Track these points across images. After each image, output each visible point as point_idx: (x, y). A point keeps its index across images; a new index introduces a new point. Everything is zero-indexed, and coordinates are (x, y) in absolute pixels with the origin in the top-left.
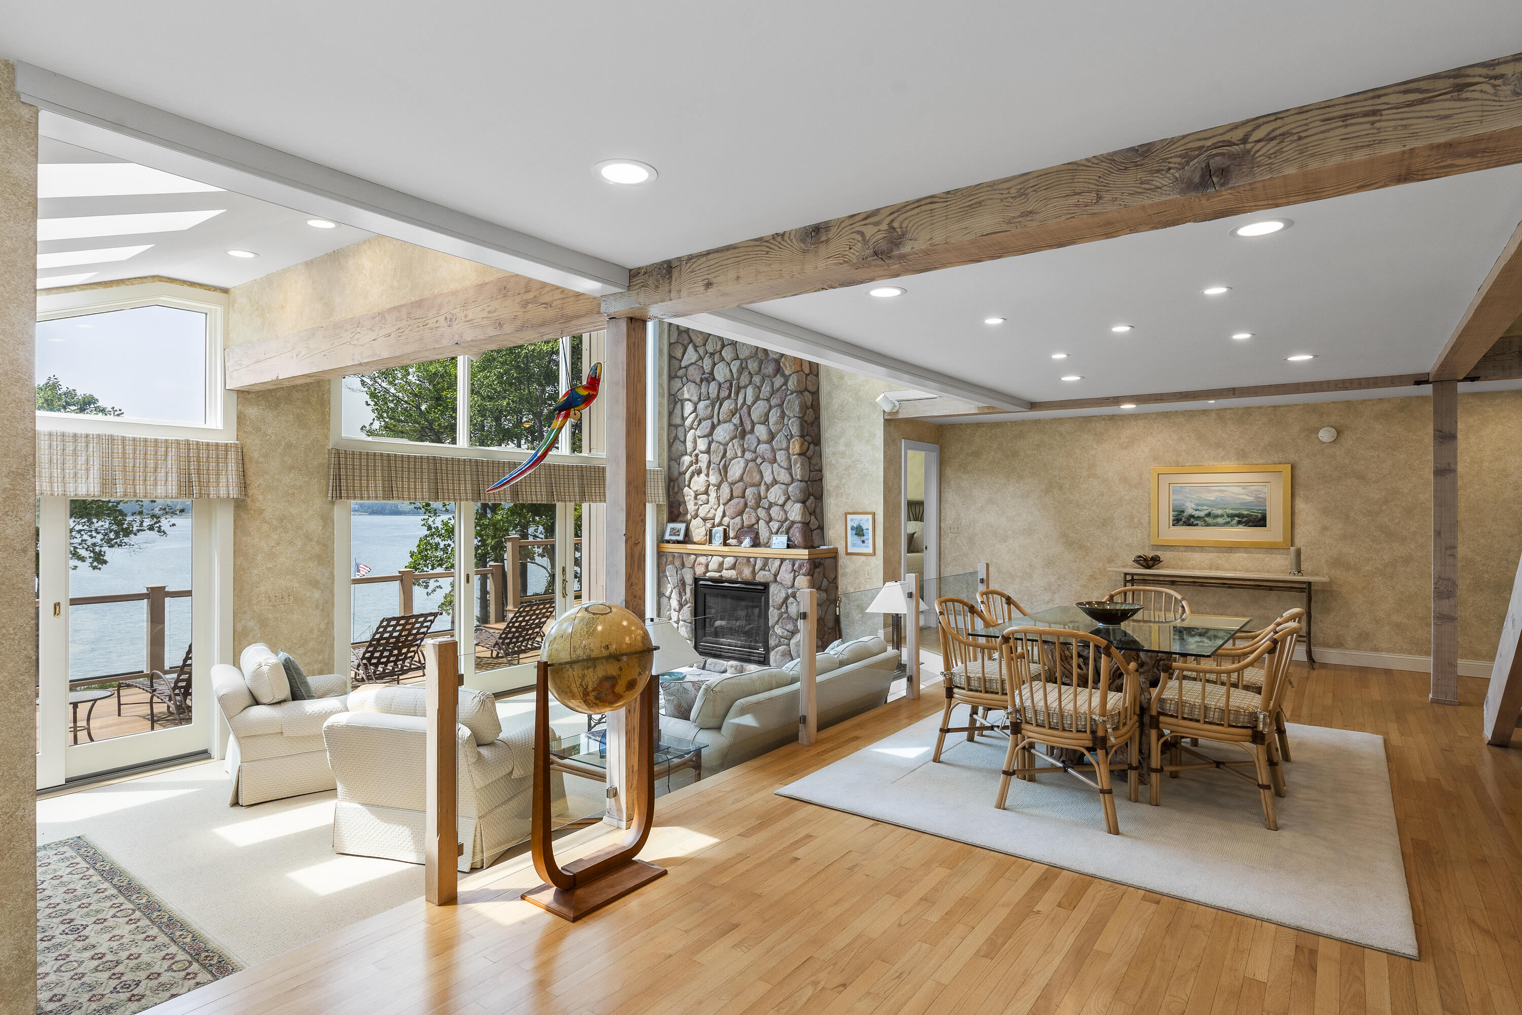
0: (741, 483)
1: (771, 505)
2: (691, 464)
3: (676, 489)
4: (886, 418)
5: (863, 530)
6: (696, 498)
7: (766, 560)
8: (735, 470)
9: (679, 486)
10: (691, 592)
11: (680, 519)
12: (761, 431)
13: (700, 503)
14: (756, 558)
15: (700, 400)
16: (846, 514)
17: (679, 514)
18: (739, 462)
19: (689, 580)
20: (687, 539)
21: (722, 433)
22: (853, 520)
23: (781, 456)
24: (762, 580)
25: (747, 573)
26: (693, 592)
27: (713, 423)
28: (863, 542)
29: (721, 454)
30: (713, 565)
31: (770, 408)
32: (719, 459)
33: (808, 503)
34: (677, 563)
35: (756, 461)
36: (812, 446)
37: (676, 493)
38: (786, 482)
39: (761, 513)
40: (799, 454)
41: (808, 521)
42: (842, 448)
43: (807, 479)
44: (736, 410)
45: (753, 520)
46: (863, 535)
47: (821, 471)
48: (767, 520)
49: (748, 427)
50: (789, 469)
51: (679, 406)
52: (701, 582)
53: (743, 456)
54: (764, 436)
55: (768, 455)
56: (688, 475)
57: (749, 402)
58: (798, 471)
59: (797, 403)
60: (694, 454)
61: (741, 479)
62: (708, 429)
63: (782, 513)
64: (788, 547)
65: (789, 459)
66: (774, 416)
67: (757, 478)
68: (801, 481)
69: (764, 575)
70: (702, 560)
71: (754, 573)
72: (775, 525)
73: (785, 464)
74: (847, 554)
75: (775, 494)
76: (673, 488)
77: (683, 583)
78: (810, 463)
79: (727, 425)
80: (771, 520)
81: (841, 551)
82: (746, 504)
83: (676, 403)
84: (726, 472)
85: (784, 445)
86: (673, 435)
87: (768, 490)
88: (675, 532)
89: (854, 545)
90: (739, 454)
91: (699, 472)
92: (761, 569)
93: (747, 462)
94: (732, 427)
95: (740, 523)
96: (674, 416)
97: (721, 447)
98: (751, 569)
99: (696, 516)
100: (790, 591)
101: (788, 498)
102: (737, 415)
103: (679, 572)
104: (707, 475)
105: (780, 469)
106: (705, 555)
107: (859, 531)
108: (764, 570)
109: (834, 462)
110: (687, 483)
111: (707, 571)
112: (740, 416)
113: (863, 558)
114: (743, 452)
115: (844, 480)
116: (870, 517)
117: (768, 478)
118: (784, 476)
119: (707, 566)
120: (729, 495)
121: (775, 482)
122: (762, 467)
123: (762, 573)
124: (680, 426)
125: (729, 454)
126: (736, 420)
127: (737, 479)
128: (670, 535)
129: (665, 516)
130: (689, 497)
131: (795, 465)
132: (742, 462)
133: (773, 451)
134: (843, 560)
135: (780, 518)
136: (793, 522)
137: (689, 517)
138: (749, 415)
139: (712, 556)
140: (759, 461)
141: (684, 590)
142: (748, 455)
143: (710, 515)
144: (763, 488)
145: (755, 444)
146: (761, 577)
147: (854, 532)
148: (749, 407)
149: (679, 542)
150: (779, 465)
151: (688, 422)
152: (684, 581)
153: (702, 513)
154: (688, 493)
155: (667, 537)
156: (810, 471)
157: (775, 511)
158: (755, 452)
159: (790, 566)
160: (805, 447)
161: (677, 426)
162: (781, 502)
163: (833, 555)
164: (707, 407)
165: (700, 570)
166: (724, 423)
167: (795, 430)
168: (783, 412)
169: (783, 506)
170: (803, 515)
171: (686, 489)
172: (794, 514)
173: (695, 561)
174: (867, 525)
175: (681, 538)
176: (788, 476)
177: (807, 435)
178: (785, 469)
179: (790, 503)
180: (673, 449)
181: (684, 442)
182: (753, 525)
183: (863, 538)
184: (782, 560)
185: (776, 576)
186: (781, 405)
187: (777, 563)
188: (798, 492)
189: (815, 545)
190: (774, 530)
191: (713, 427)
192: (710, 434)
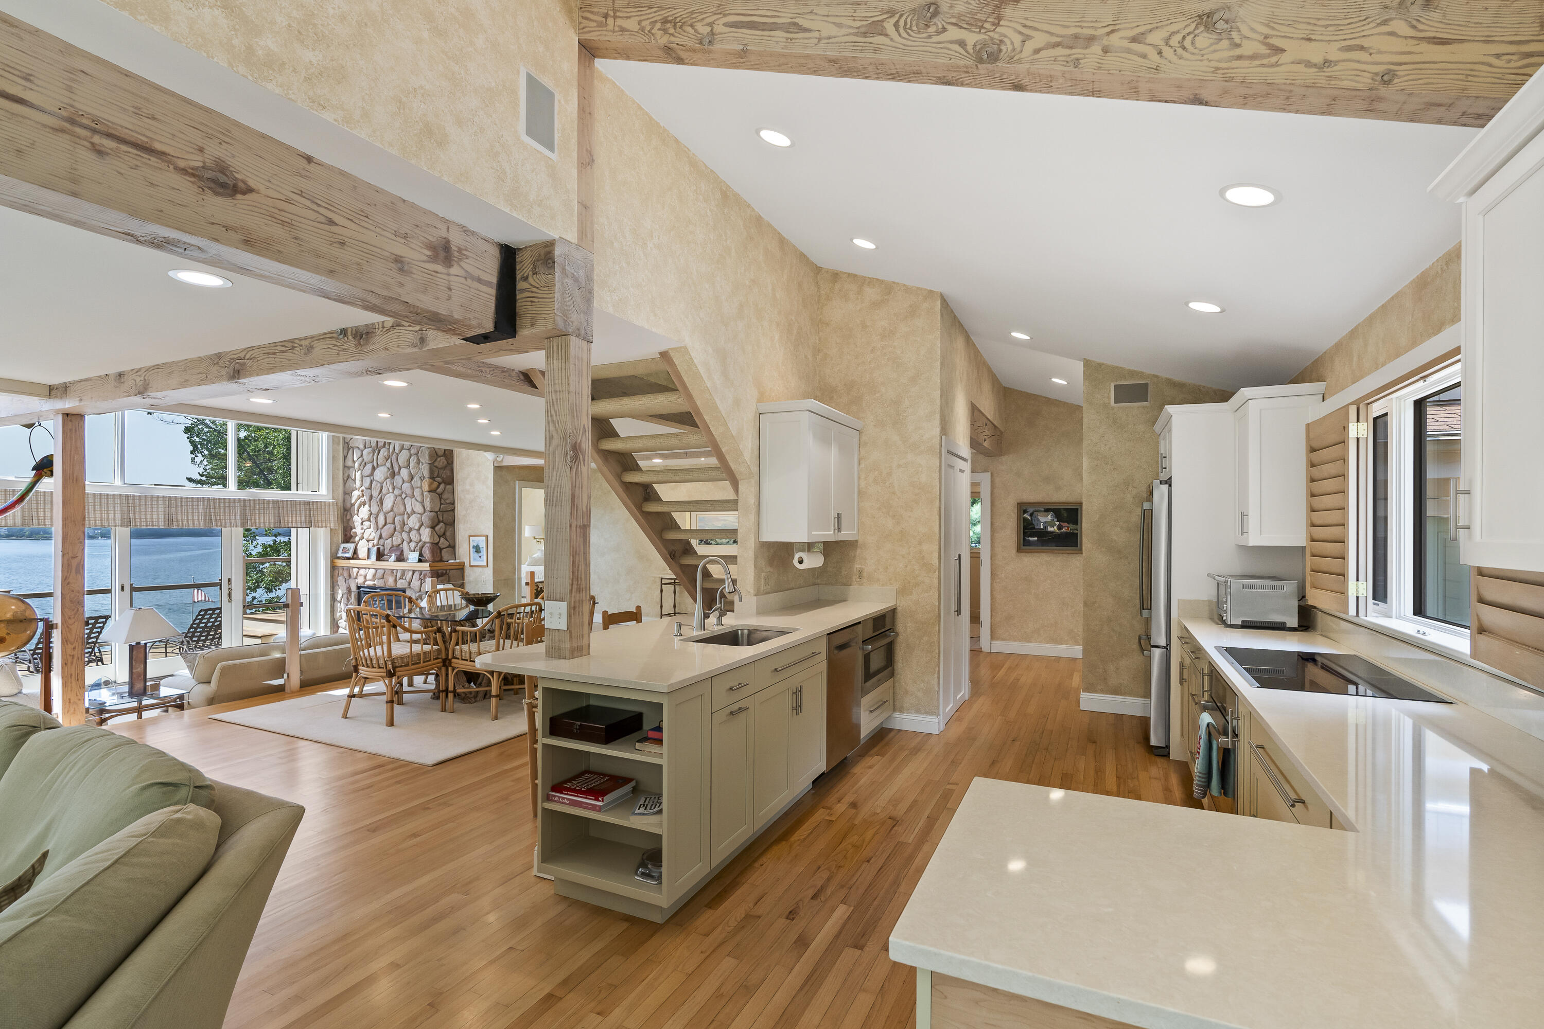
0: (392, 513)
1: (411, 529)
2: (359, 498)
3: (348, 517)
4: (495, 465)
5: (480, 548)
6: (362, 524)
7: (404, 571)
8: (388, 503)
9: (351, 514)
10: (355, 597)
11: (352, 540)
12: (404, 472)
13: (365, 528)
14: (397, 570)
15: (365, 448)
16: (470, 536)
17: (351, 537)
18: (390, 497)
19: (354, 588)
20: (355, 556)
21: (380, 474)
22: (475, 541)
23: (417, 492)
24: (401, 587)
25: (390, 582)
26: (357, 597)
27: (373, 466)
28: (480, 557)
29: (379, 490)
30: (369, 577)
31: (411, 456)
32: (378, 494)
33: (437, 528)
34: (346, 575)
35: (401, 498)
36: (442, 486)
37: (349, 520)
38: (420, 512)
39: (405, 535)
40: (429, 491)
41: (437, 542)
42: (468, 487)
43: (437, 509)
44: (389, 457)
45: (400, 542)
46: (480, 552)
47: (453, 504)
48: (408, 541)
49: (396, 470)
50: (422, 503)
51: (351, 450)
52: (362, 589)
53: (393, 493)
54: (406, 478)
55: (409, 492)
56: (356, 506)
57: (397, 451)
58: (428, 503)
59: (427, 453)
60: (360, 490)
61: (392, 510)
62: (370, 471)
63: (417, 535)
64: (420, 561)
65: (422, 494)
66: (413, 461)
67: (402, 508)
68: (431, 512)
69: (402, 583)
70: (362, 572)
71: (396, 581)
72: (413, 545)
73: (419, 499)
74: (471, 566)
75: (413, 522)
76: (346, 516)
77: (349, 589)
78: (440, 499)
79: (382, 468)
80: (411, 541)
81: (467, 564)
82: (395, 529)
83: (349, 449)
84: (382, 504)
85: (419, 485)
86: (347, 475)
87: (409, 517)
88: (345, 550)
89: (475, 559)
90: (391, 491)
91: (364, 504)
92: (400, 579)
93: (396, 497)
94: (386, 469)
95: (390, 543)
96: (346, 460)
97: (379, 485)
98: (394, 578)
99: (362, 538)
100: (417, 594)
101: (422, 524)
102: (389, 460)
103: (347, 582)
104: (370, 506)
105: (416, 502)
106: (365, 568)
107: (477, 549)
108: (402, 579)
109: (463, 497)
110: (356, 512)
111: (366, 580)
112: (391, 461)
113: (480, 569)
114: (394, 489)
115: (468, 511)
116: (484, 538)
117: (409, 510)
118: (418, 508)
119: (365, 577)
120: (384, 522)
121: (413, 512)
122: (406, 501)
123: (401, 581)
124: (352, 467)
125: (384, 491)
126: (388, 464)
127: (389, 510)
128: (342, 553)
129: (340, 537)
130: (357, 523)
131: (426, 499)
132: (392, 497)
133: (412, 488)
134: (468, 571)
135: (415, 540)
136: (425, 543)
137: (357, 539)
138: (397, 461)
139: (369, 568)
140: (404, 496)
141: (350, 596)
142: (397, 492)
143: (371, 537)
144: (406, 516)
145: (401, 483)
146: (401, 584)
147: (475, 550)
148: (398, 455)
149: (349, 558)
150: (416, 499)
151: (356, 465)
152: (350, 589)
153: (366, 536)
154: (357, 520)
155: (340, 554)
156: (441, 504)
157: (413, 535)
158: (401, 489)
159: (418, 576)
160: (436, 484)
161: (349, 468)
162: (417, 527)
163: (461, 567)
164: (369, 453)
165: (360, 580)
166: (381, 466)
167: (426, 473)
168: (418, 459)
169: (419, 530)
170: (432, 536)
171: (355, 517)
172: (425, 537)
173: (358, 572)
174: (483, 545)
175: (349, 555)
176: (421, 508)
177: (438, 476)
178: (419, 502)
179: (423, 528)
180: (346, 485)
181: (354, 480)
182: (399, 545)
183: (480, 554)
184: (414, 572)
185: (409, 584)
186: (417, 454)
187: (411, 573)
188: (427, 520)
189: (444, 560)
190: (412, 549)
191: (374, 469)
192: (372, 474)
